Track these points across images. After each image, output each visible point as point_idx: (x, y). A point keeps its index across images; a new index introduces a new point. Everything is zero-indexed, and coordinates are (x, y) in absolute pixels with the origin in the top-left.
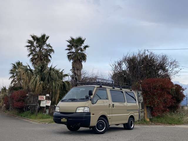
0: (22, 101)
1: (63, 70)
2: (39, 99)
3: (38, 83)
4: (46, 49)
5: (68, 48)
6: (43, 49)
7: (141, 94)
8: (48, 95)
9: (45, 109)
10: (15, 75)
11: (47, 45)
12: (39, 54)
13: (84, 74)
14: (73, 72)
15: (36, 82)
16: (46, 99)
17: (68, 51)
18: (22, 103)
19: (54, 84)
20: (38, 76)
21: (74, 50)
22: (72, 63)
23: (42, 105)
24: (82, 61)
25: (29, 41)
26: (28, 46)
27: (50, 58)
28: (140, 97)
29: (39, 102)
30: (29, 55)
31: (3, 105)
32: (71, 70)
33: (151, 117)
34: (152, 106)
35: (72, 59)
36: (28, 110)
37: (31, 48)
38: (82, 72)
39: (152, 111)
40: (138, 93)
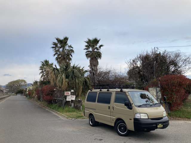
0: (50, 95)
1: (83, 67)
2: (65, 94)
3: (64, 81)
4: (68, 50)
5: (86, 48)
6: (66, 49)
8: (72, 91)
9: (70, 103)
10: (44, 71)
11: (69, 46)
12: (62, 53)
13: (99, 69)
14: (91, 67)
15: (62, 80)
16: (71, 95)
17: (86, 51)
18: (51, 96)
19: (77, 81)
20: (64, 74)
21: (91, 49)
22: (90, 60)
23: (67, 100)
24: (98, 58)
25: (54, 43)
26: (53, 48)
27: (71, 57)
28: (158, 94)
29: (66, 97)
30: (55, 55)
31: (35, 95)
32: (89, 66)
33: (170, 112)
34: (171, 102)
35: (90, 57)
36: (56, 103)
37: (56, 49)
38: (98, 68)
39: (170, 107)
40: (157, 90)
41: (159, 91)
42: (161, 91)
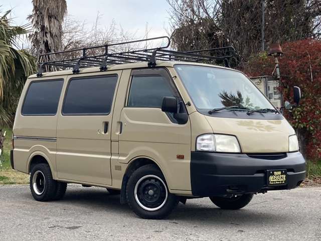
1: (9, 12)
7: (274, 88)
13: (70, 32)
14: (37, 22)
32: (30, 17)
34: (311, 128)
38: (63, 25)
39: (307, 144)
40: (267, 88)
41: (275, 93)
42: (280, 90)
